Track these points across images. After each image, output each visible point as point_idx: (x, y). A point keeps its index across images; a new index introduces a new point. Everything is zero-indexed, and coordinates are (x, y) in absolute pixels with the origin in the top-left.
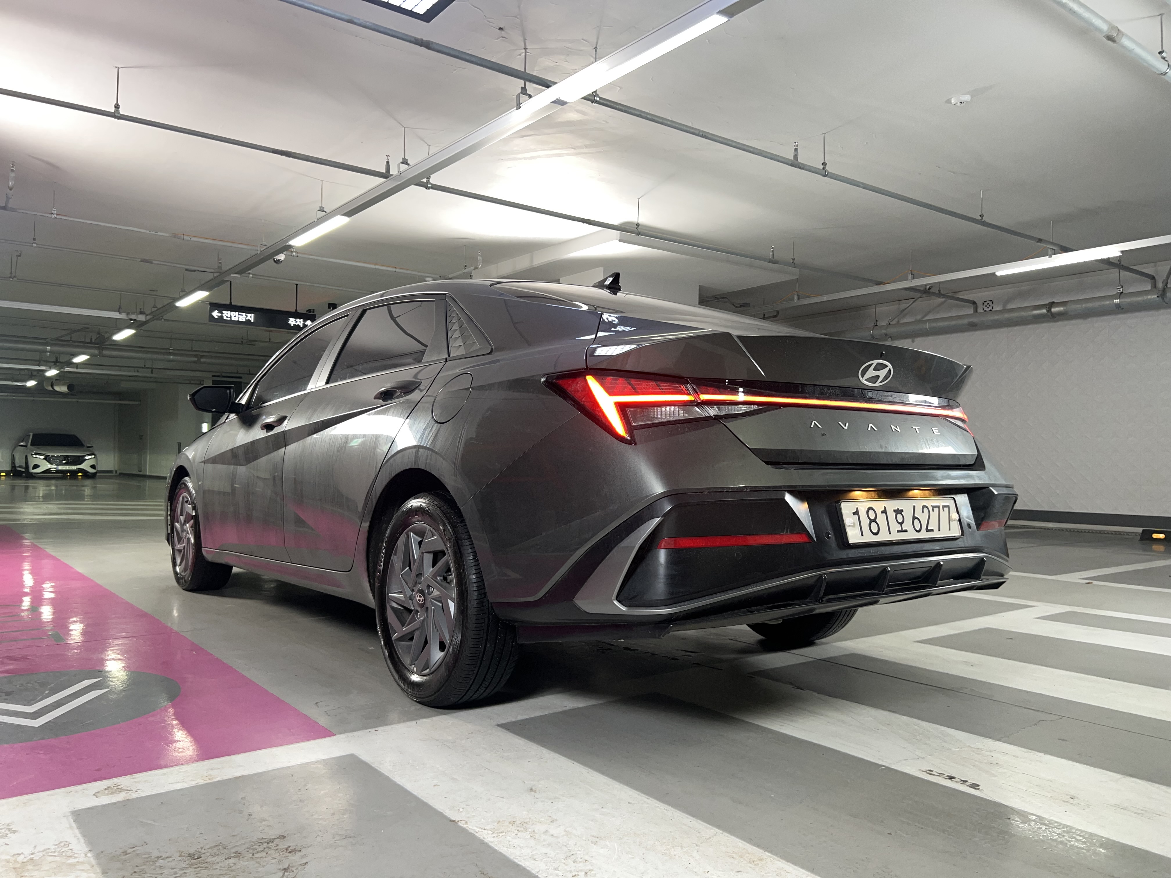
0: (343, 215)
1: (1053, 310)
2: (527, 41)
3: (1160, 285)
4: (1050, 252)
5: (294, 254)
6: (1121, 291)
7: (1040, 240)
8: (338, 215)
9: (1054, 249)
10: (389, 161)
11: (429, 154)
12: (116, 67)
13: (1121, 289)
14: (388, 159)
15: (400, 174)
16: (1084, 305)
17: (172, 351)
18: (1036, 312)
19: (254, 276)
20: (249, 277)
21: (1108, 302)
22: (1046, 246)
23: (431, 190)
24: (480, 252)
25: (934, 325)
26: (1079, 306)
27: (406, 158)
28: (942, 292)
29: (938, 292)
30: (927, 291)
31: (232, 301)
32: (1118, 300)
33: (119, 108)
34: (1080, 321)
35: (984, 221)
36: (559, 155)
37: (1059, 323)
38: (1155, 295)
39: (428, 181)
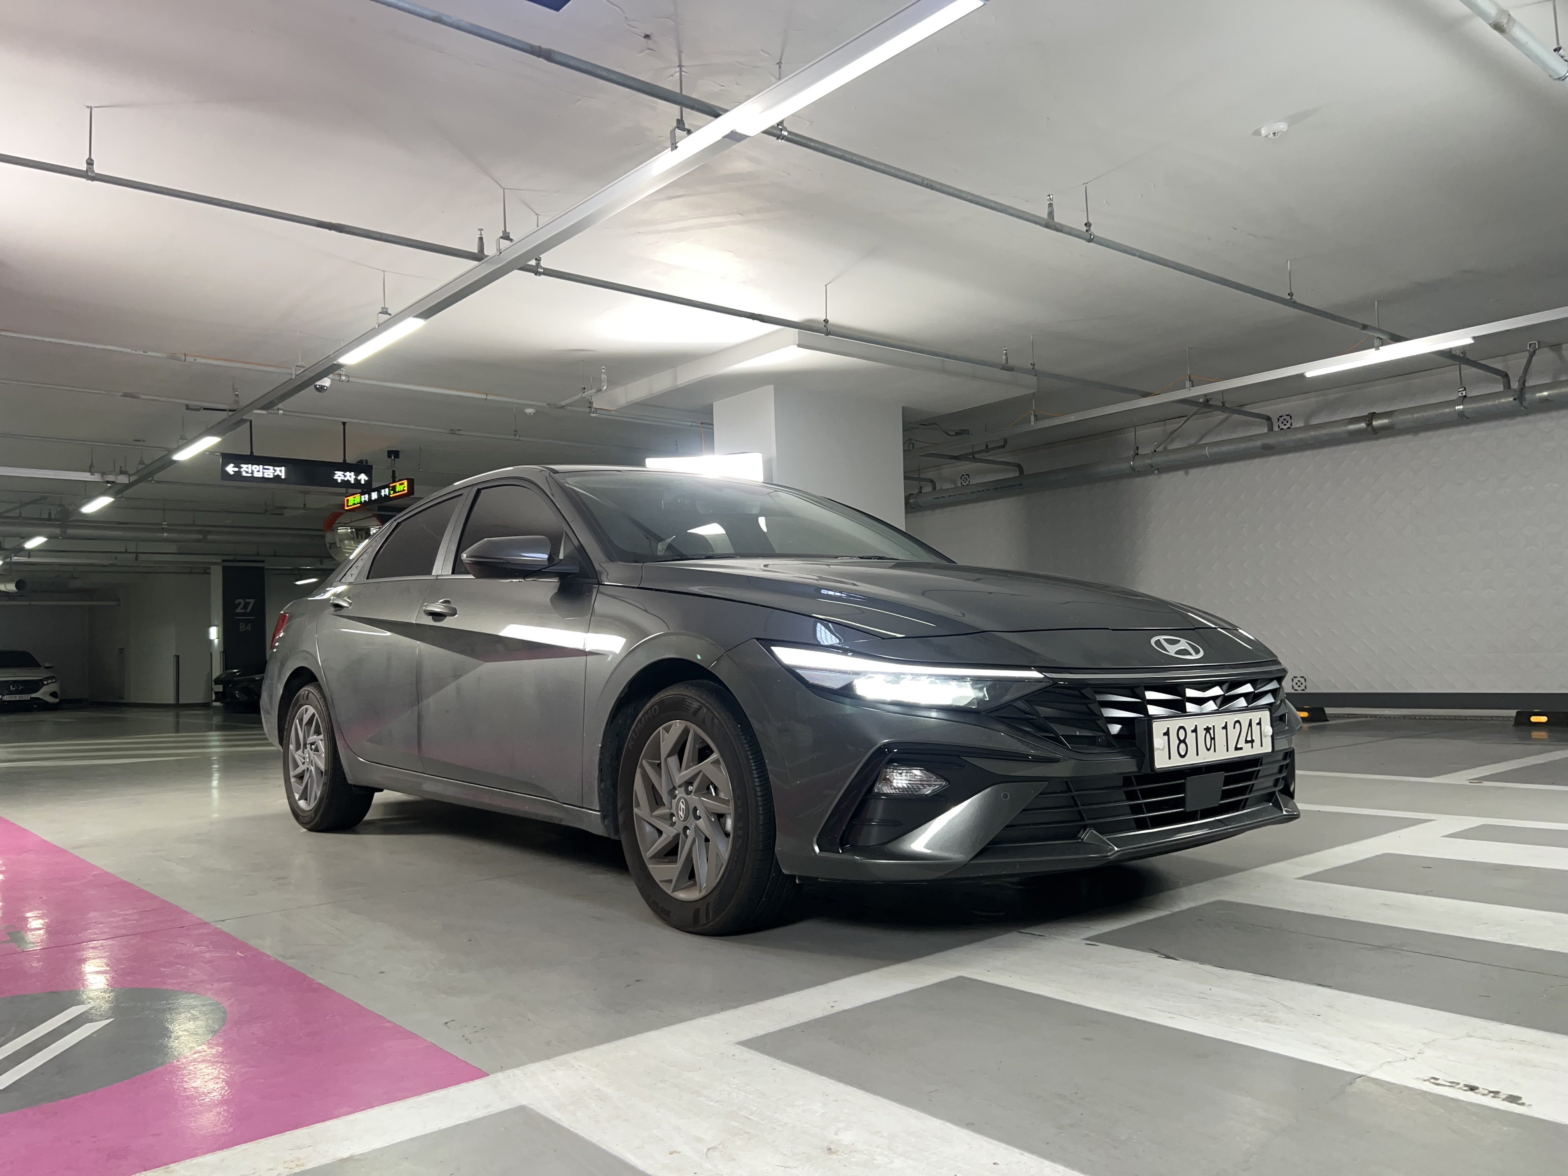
0: (418, 316)
1: (1375, 423)
2: (683, 55)
3: (1515, 385)
4: (1377, 342)
5: (343, 378)
6: (1464, 394)
7: (1365, 327)
8: (409, 317)
9: (1381, 339)
10: (483, 236)
11: (538, 226)
12: (88, 107)
13: (1464, 392)
14: (481, 234)
15: (500, 253)
16: (1415, 416)
17: (166, 526)
18: (1352, 427)
19: (286, 413)
20: (278, 414)
21: (1448, 410)
22: (1372, 334)
23: (543, 277)
24: (603, 369)
25: (1216, 450)
26: (1409, 416)
27: (508, 231)
28: (1226, 405)
29: (1221, 405)
30: (1207, 404)
31: (254, 451)
32: (1462, 407)
33: (92, 164)
34: (1409, 437)
35: (1295, 302)
36: (719, 225)
37: (1382, 441)
38: (1509, 396)
39: (538, 265)
